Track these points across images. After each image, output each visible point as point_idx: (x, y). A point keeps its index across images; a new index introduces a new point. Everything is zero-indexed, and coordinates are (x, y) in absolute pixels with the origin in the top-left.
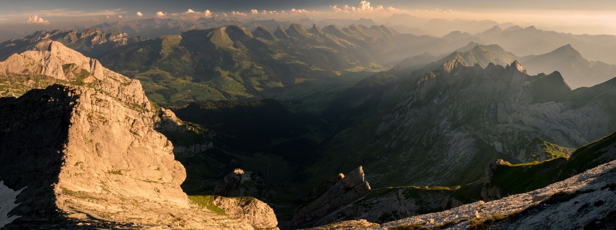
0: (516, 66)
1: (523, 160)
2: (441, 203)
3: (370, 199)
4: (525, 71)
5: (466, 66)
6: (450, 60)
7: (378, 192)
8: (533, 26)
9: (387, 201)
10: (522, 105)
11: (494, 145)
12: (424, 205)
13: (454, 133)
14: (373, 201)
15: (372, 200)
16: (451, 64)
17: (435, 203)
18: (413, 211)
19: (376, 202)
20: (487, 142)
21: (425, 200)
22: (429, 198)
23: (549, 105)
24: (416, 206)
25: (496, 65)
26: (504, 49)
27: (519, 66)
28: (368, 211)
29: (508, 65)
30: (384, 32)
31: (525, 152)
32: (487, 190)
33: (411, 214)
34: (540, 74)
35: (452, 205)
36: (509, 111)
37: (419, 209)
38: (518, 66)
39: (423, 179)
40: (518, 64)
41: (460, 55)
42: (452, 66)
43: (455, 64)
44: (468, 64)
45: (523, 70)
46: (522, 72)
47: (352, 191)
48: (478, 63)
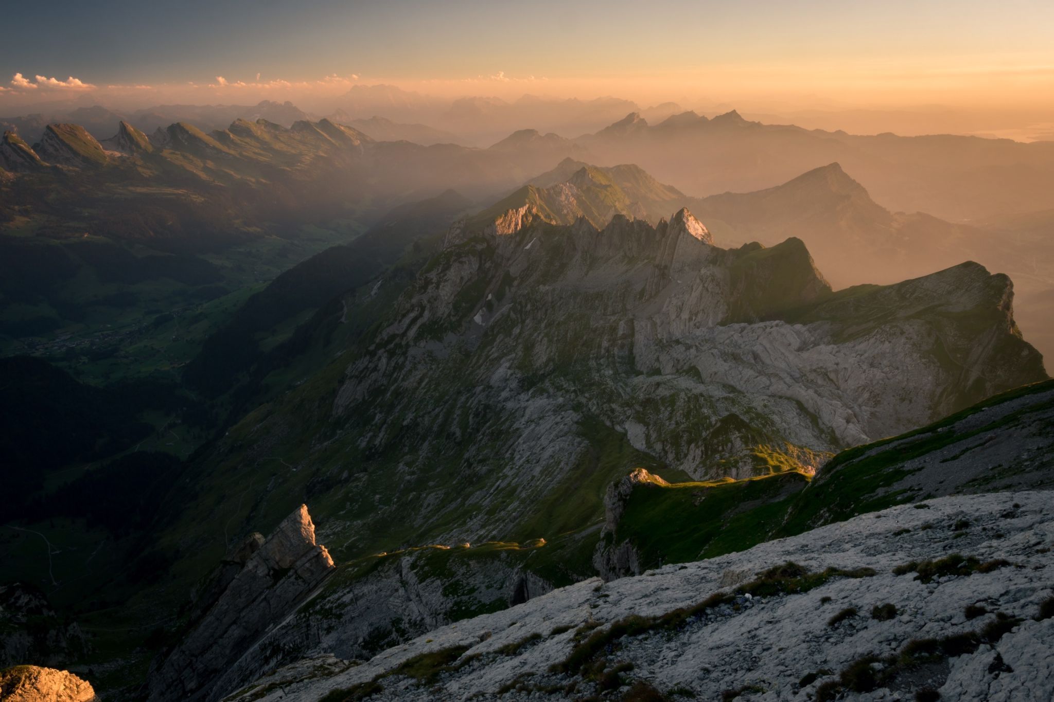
0: (684, 222)
1: (695, 472)
2: (501, 587)
3: (335, 592)
4: (708, 235)
5: (554, 223)
6: (512, 210)
7: (353, 570)
8: (734, 111)
9: (376, 592)
10: (698, 328)
11: (626, 431)
12: (463, 594)
13: (528, 401)
14: (342, 596)
15: (340, 594)
16: (514, 219)
17: (488, 587)
18: (440, 614)
19: (352, 600)
20: (608, 423)
21: (464, 581)
22: (474, 574)
23: (768, 330)
24: (445, 598)
25: (632, 220)
26: (653, 177)
27: (693, 222)
28: (334, 627)
29: (663, 219)
31: (702, 451)
32: (608, 550)
33: (434, 621)
34: (750, 244)
35: (528, 591)
36: (665, 342)
37: (453, 607)
38: (689, 224)
39: (456, 525)
40: (690, 218)
41: (537, 195)
42: (518, 224)
43: (525, 219)
44: (557, 217)
45: (703, 234)
46: (700, 238)
47: (290, 577)
48: (583, 216)
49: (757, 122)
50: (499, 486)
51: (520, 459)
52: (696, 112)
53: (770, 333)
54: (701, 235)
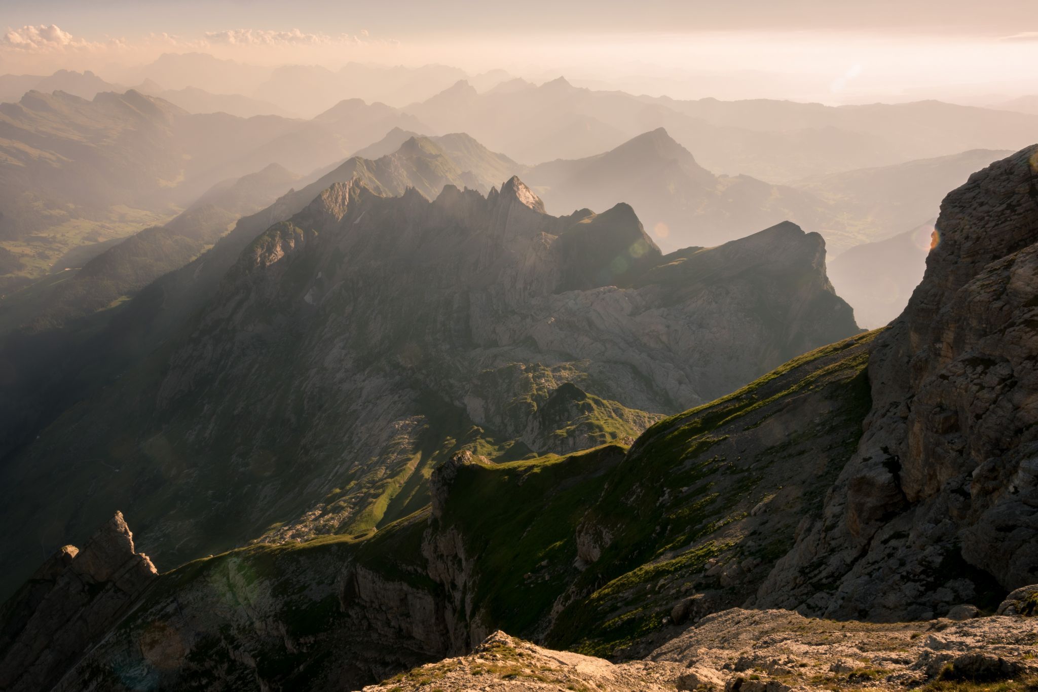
0: (514, 190)
1: (533, 444)
2: (333, 582)
3: (157, 603)
4: (539, 203)
5: (383, 195)
6: (339, 184)
7: (177, 577)
8: (562, 78)
9: (202, 599)
10: (533, 297)
11: (466, 406)
12: (293, 593)
13: (364, 381)
14: (165, 607)
15: (163, 604)
16: (341, 193)
17: (319, 584)
18: (269, 616)
19: (176, 609)
20: (447, 399)
21: (294, 579)
22: (305, 571)
23: (601, 295)
24: (274, 599)
25: (462, 190)
27: (524, 190)
28: (157, 640)
29: (493, 188)
31: (540, 422)
32: (435, 538)
33: (264, 624)
34: (581, 211)
35: (358, 584)
36: (500, 312)
37: (283, 608)
38: (520, 192)
39: (294, 516)
40: (520, 187)
41: (365, 167)
42: (345, 198)
43: (352, 193)
44: (386, 189)
45: (534, 202)
46: (531, 207)
47: (108, 591)
48: (413, 188)
49: (585, 88)
50: (337, 472)
51: (358, 442)
52: (524, 78)
53: (603, 299)
54: (532, 203)
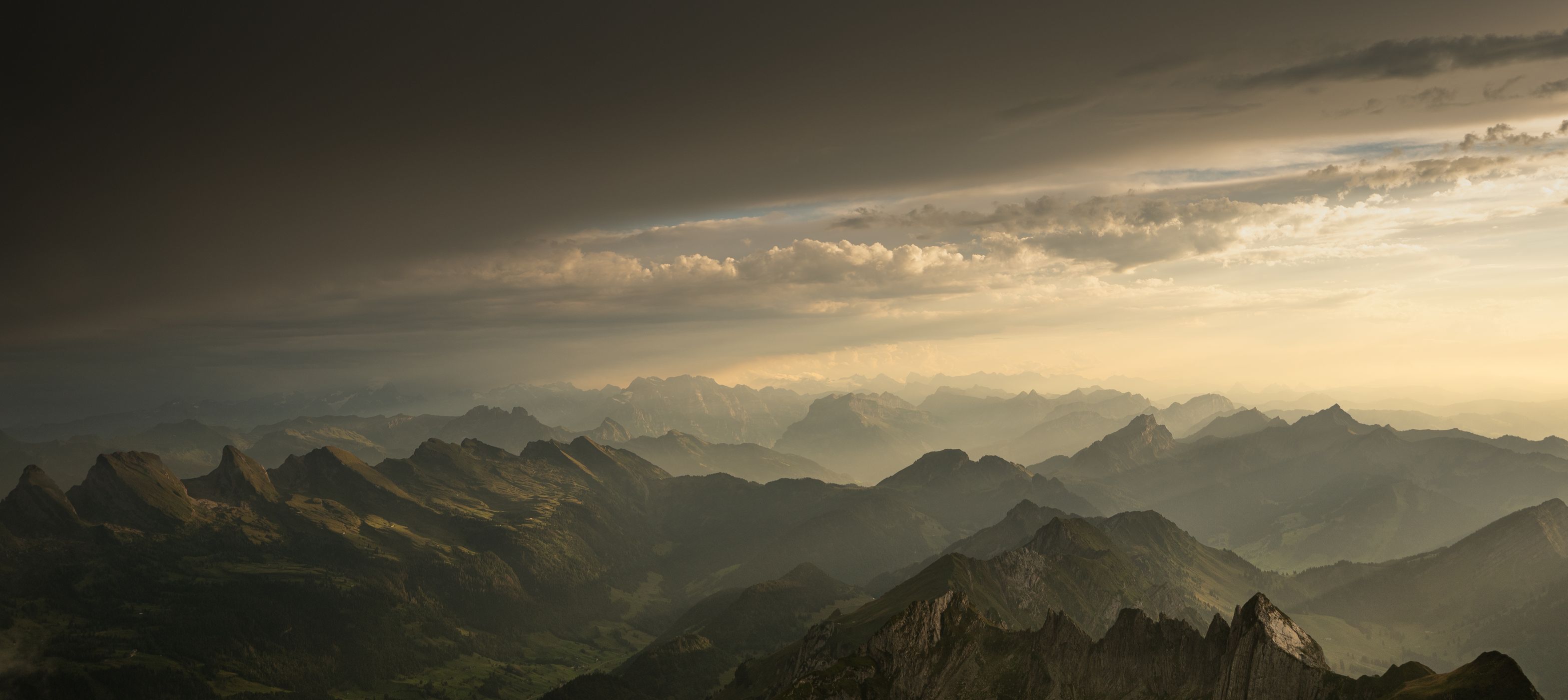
0: (1260, 622)
4: (1314, 648)
5: (1004, 626)
8: (1337, 406)
16: (926, 621)
25: (1156, 620)
26: (1191, 534)
27: (1281, 623)
29: (1217, 617)
30: (589, 472)
34: (1402, 666)
38: (1272, 626)
40: (1271, 615)
41: (969, 573)
42: (934, 630)
43: (947, 619)
44: (1009, 616)
45: (1302, 646)
46: (1297, 656)
48: (1061, 613)
49: (1383, 425)
52: (1262, 410)
54: (1300, 648)
